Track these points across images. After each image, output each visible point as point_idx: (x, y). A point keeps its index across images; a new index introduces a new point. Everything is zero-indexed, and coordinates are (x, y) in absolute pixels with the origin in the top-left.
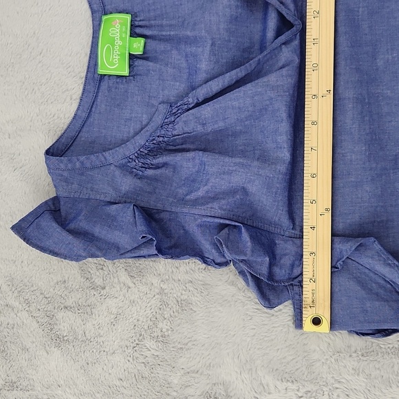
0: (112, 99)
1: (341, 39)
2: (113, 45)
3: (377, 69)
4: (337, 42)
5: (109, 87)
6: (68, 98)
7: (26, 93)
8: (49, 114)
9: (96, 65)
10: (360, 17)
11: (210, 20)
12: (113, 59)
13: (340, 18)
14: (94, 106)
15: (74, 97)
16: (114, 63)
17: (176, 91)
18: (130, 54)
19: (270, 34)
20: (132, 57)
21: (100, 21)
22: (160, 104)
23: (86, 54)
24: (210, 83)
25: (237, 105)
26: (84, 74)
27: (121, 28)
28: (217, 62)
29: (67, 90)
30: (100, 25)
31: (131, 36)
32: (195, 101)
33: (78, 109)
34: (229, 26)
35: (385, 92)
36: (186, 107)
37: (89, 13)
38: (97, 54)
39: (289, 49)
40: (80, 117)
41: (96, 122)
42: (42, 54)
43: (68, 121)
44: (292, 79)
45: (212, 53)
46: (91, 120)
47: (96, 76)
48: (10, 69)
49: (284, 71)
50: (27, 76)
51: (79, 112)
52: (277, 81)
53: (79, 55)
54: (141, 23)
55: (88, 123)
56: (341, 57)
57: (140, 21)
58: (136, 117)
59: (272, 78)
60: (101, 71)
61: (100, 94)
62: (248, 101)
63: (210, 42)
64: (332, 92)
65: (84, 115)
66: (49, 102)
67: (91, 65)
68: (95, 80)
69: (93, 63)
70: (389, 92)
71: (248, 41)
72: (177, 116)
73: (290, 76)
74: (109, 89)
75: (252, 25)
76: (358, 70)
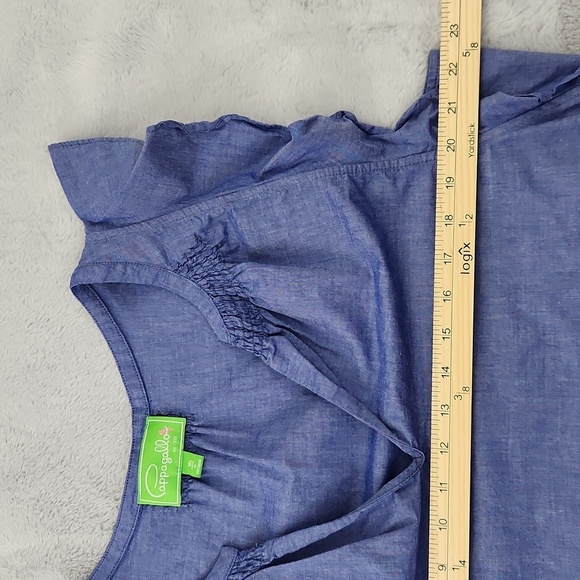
0: (157, 536)
1: (482, 484)
2: (159, 464)
3: (535, 528)
4: (476, 486)
5: (153, 520)
6: (98, 528)
7: (41, 516)
8: (71, 546)
9: (135, 491)
10: (509, 452)
11: (294, 444)
12: (159, 485)
13: (479, 454)
14: (133, 544)
15: (106, 526)
16: (160, 490)
17: (247, 530)
18: (183, 475)
19: (378, 472)
20: (185, 478)
21: (144, 425)
22: (224, 546)
23: (124, 467)
24: (293, 535)
25: (330, 573)
26: (120, 495)
27: (171, 439)
28: (303, 502)
29: (97, 515)
30: (143, 431)
31: (184, 450)
32: (272, 559)
33: (111, 544)
34: (321, 453)
35: (548, 563)
36: (258, 564)
37: (129, 409)
38: (137, 477)
39: (405, 501)
40: (113, 557)
41: (135, 566)
42: (64, 463)
43: (97, 559)
44: (408, 549)
45: (297, 491)
46: (128, 562)
47: (135, 507)
48: (20, 481)
49: (397, 536)
50: (43, 492)
51: (112, 549)
52: (386, 548)
53: (114, 467)
54: (199, 431)
55: (124, 565)
56: (481, 510)
57: (198, 426)
58: (189, 562)
59: (380, 544)
60: (142, 500)
61: (140, 529)
63: (293, 477)
64: (467, 564)
65: (118, 555)
66: (72, 530)
67: (129, 493)
68: (134, 513)
69: (130, 489)
70: (552, 563)
71: (349, 469)
72: (245, 575)
73: (405, 544)
74: (154, 523)
75: (354, 446)
76: (507, 530)
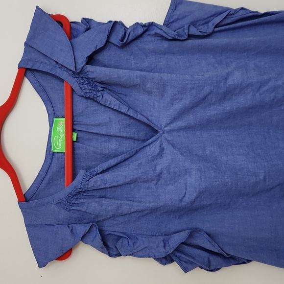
2: (59, 136)
5: (58, 158)
9: (51, 147)
12: (59, 144)
14: (50, 169)
16: (59, 146)
21: (53, 121)
24: (111, 160)
25: (124, 175)
27: (63, 126)
30: (53, 123)
32: (101, 170)
36: (96, 172)
40: (41, 176)
47: (51, 153)
51: (41, 173)
54: (75, 123)
57: (75, 121)
60: (53, 150)
61: (53, 162)
62: (130, 173)
65: (44, 174)
68: (51, 155)
69: (49, 146)
72: (90, 178)
